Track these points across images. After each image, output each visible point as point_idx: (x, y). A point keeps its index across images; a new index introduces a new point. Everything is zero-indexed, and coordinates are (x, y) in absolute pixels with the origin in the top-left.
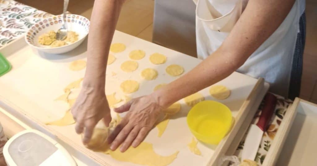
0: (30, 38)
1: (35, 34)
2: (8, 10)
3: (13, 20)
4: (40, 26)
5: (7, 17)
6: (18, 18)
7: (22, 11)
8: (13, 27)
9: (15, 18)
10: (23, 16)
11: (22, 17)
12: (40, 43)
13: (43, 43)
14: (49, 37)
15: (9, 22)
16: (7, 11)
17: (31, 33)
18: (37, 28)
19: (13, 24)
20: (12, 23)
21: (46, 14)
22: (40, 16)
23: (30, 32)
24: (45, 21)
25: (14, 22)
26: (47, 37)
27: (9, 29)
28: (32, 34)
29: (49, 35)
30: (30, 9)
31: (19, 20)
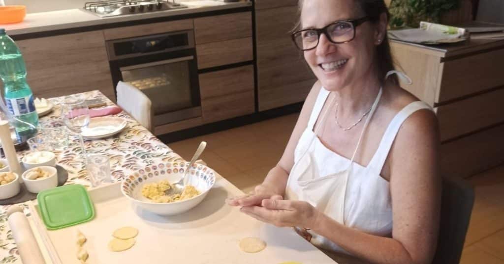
0: (130, 185)
1: (140, 180)
2: (138, 144)
3: (136, 158)
4: (152, 171)
5: (131, 153)
6: (143, 157)
7: (153, 150)
8: (131, 167)
9: (139, 157)
10: (150, 155)
11: (148, 157)
12: (143, 194)
13: (146, 195)
14: (157, 188)
15: (129, 160)
16: (136, 146)
17: (135, 177)
18: (146, 173)
19: (131, 164)
20: (132, 162)
21: (179, 159)
22: (171, 159)
23: (133, 175)
24: (161, 165)
25: (135, 161)
26: (154, 187)
27: (124, 169)
28: (137, 179)
29: (158, 186)
30: (163, 149)
31: (143, 160)
